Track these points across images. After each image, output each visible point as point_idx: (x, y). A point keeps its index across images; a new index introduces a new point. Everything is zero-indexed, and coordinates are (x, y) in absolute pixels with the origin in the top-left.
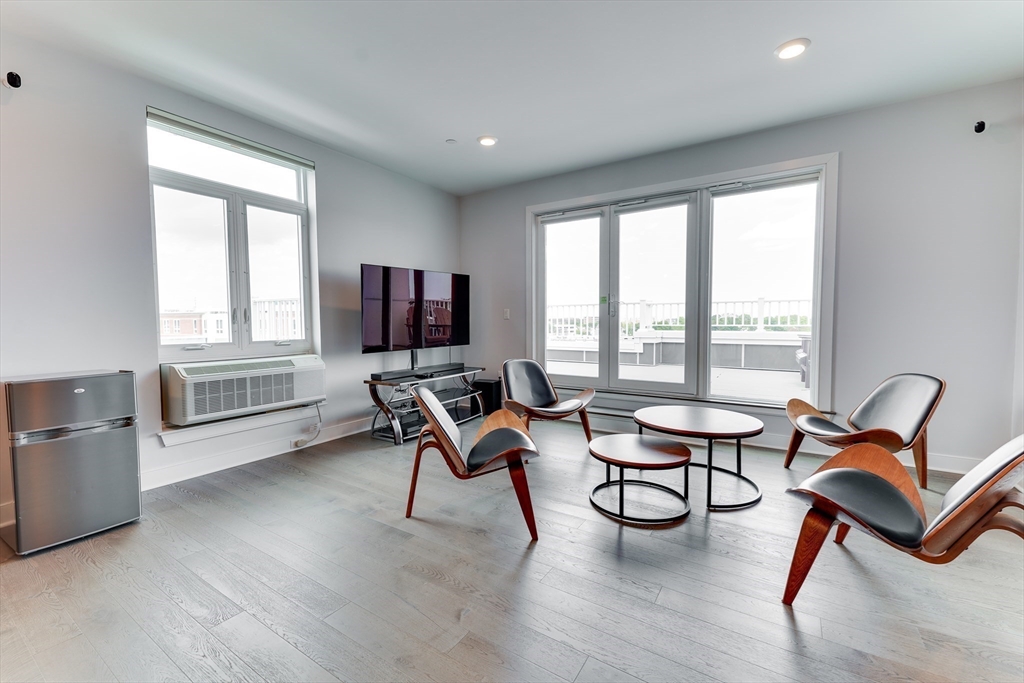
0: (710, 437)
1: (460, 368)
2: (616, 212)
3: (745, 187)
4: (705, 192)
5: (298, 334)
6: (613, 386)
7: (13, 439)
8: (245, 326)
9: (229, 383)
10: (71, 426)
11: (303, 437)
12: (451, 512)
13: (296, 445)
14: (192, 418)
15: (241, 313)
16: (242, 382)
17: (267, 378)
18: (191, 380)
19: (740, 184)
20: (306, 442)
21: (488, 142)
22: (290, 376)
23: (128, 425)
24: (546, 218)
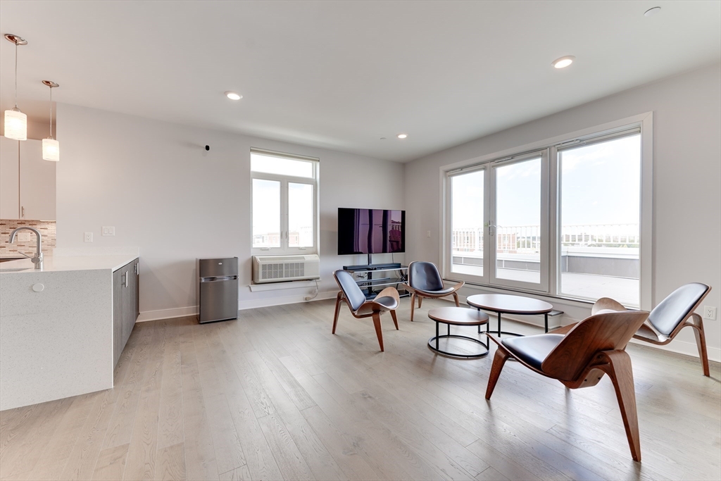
0: (500, 312)
1: (399, 266)
2: (493, 167)
3: (582, 143)
4: (553, 149)
5: (311, 244)
6: (492, 283)
7: (200, 280)
8: (286, 240)
9: (276, 265)
10: (217, 277)
11: (309, 296)
12: (353, 335)
13: (306, 299)
14: (261, 280)
15: (284, 234)
16: (281, 265)
17: (292, 264)
18: (261, 263)
19: (578, 141)
20: (311, 299)
21: (402, 136)
22: (302, 265)
23: (235, 279)
24: (451, 173)
